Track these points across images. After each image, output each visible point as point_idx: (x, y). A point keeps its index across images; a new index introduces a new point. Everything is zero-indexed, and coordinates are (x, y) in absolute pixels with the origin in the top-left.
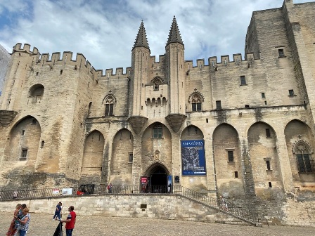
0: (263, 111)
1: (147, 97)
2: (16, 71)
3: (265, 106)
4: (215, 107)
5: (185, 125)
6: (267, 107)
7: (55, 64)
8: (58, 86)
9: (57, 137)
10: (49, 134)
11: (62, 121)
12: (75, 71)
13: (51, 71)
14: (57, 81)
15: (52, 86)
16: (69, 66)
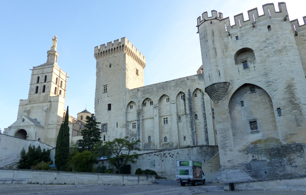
2: (213, 41)
7: (257, 22)
8: (272, 44)
9: (295, 100)
10: (284, 99)
11: (294, 82)
12: (285, 22)
13: (255, 30)
14: (267, 39)
15: (264, 46)
16: (276, 19)
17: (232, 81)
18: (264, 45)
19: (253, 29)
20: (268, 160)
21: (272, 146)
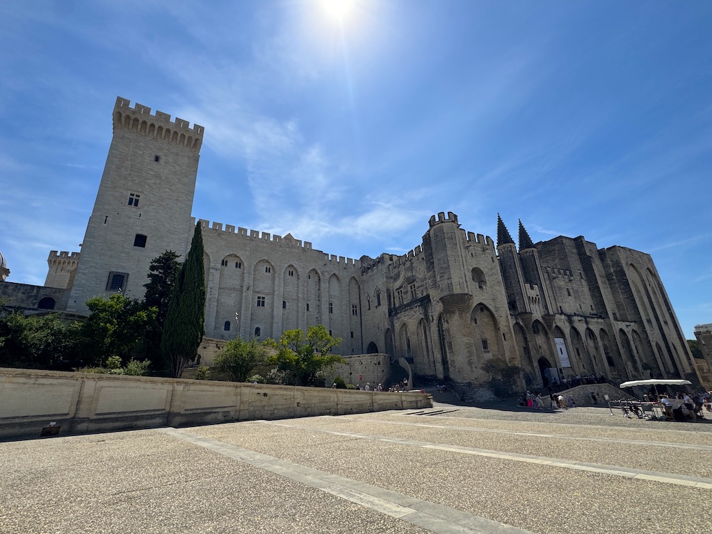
1: (528, 295)
5: (554, 326)
7: (485, 249)
8: (495, 274)
10: (506, 326)
14: (492, 268)
15: (490, 273)
19: (483, 254)
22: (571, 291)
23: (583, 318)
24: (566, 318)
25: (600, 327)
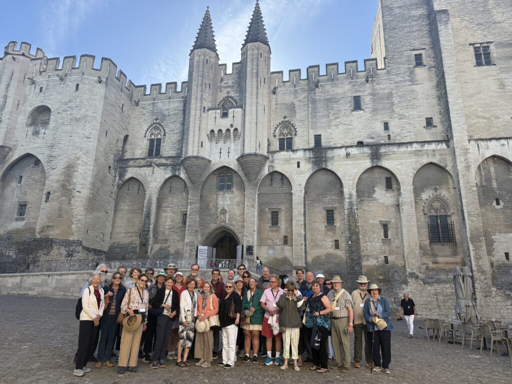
0: (383, 150)
1: (210, 128)
3: (388, 142)
4: (312, 145)
5: (266, 171)
6: (389, 144)
7: (68, 75)
8: (72, 108)
9: (70, 185)
10: (58, 181)
11: (78, 162)
12: (99, 85)
13: (62, 86)
14: (70, 101)
15: (63, 109)
16: (89, 77)
17: (14, 146)
18: (65, 107)
19: (61, 84)
20: (14, 256)
21: (24, 239)
22: (367, 100)
23: (367, 150)
24: (309, 154)
25: (425, 160)
